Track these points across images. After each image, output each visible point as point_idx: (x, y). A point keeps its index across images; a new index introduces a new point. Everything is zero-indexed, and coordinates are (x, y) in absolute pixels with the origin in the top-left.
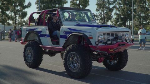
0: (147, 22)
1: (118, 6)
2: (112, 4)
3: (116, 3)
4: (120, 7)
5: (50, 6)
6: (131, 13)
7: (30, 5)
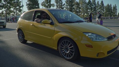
0: (80, 14)
1: (66, 7)
2: (63, 6)
3: (65, 5)
4: (67, 7)
5: (33, 6)
6: (72, 10)
7: (23, 6)
